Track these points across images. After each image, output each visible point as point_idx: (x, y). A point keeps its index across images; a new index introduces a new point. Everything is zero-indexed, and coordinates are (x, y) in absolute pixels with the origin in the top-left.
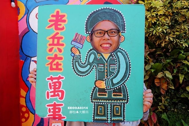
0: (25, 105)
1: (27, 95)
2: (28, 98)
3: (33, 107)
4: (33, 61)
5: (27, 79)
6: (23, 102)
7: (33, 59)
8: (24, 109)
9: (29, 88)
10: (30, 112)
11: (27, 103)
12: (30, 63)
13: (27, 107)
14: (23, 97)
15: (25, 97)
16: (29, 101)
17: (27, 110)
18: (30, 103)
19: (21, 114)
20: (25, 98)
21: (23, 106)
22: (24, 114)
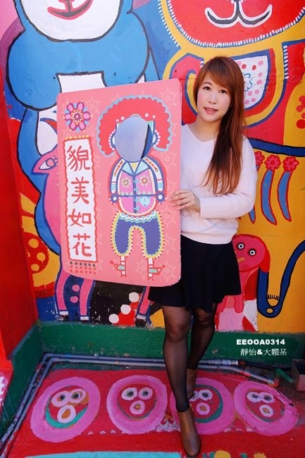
0: (36, 234)
1: (37, 208)
2: (39, 217)
3: (54, 237)
4: (43, 120)
5: (33, 170)
6: (28, 225)
7: (42, 114)
8: (34, 243)
9: (41, 191)
10: (49, 250)
11: (40, 230)
12: (37, 127)
13: (39, 238)
14: (28, 215)
15: (33, 213)
16: (44, 224)
17: (40, 244)
18: (47, 229)
19: (29, 253)
20: (35, 218)
21: (30, 236)
22: (36, 255)
